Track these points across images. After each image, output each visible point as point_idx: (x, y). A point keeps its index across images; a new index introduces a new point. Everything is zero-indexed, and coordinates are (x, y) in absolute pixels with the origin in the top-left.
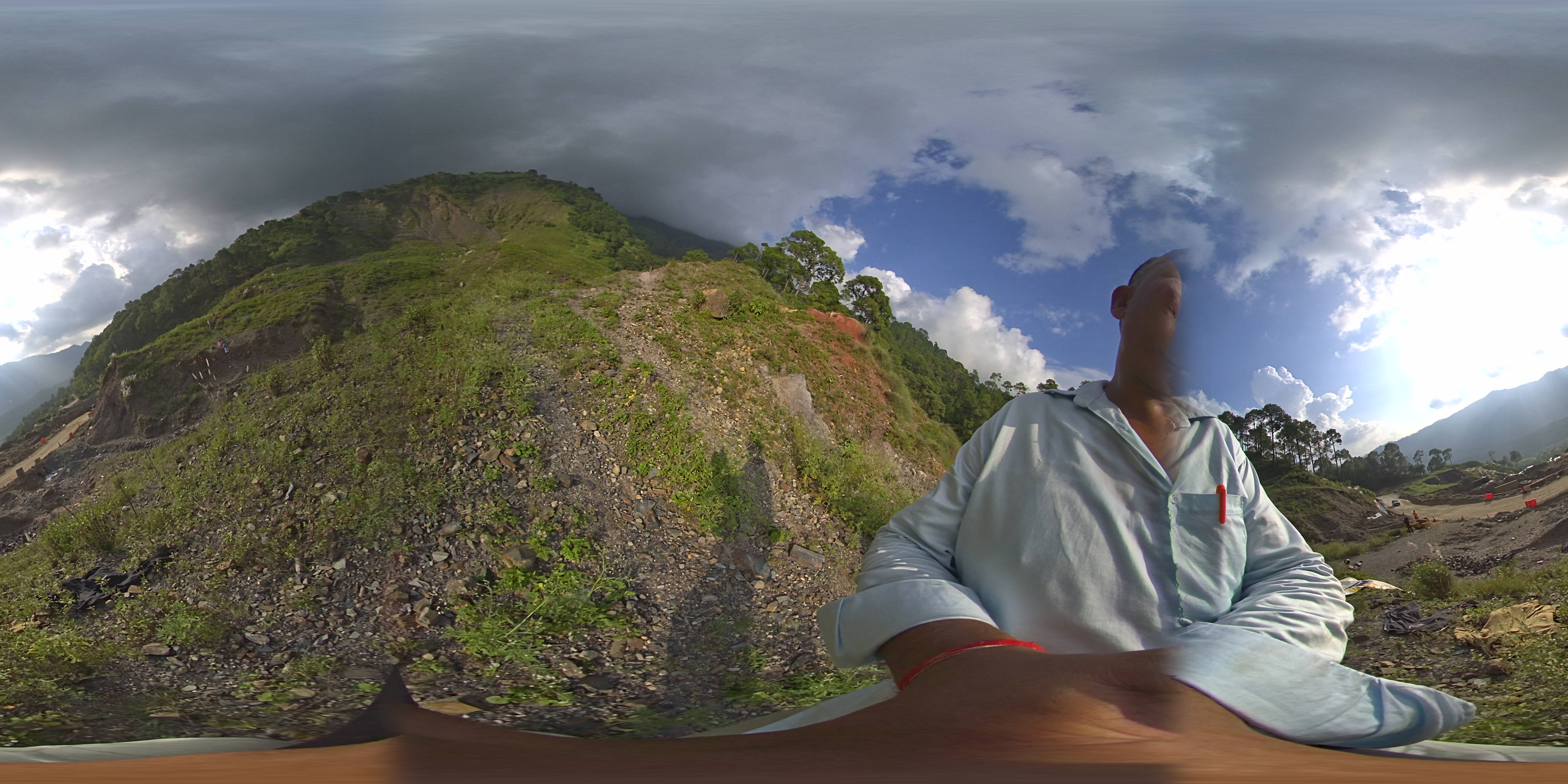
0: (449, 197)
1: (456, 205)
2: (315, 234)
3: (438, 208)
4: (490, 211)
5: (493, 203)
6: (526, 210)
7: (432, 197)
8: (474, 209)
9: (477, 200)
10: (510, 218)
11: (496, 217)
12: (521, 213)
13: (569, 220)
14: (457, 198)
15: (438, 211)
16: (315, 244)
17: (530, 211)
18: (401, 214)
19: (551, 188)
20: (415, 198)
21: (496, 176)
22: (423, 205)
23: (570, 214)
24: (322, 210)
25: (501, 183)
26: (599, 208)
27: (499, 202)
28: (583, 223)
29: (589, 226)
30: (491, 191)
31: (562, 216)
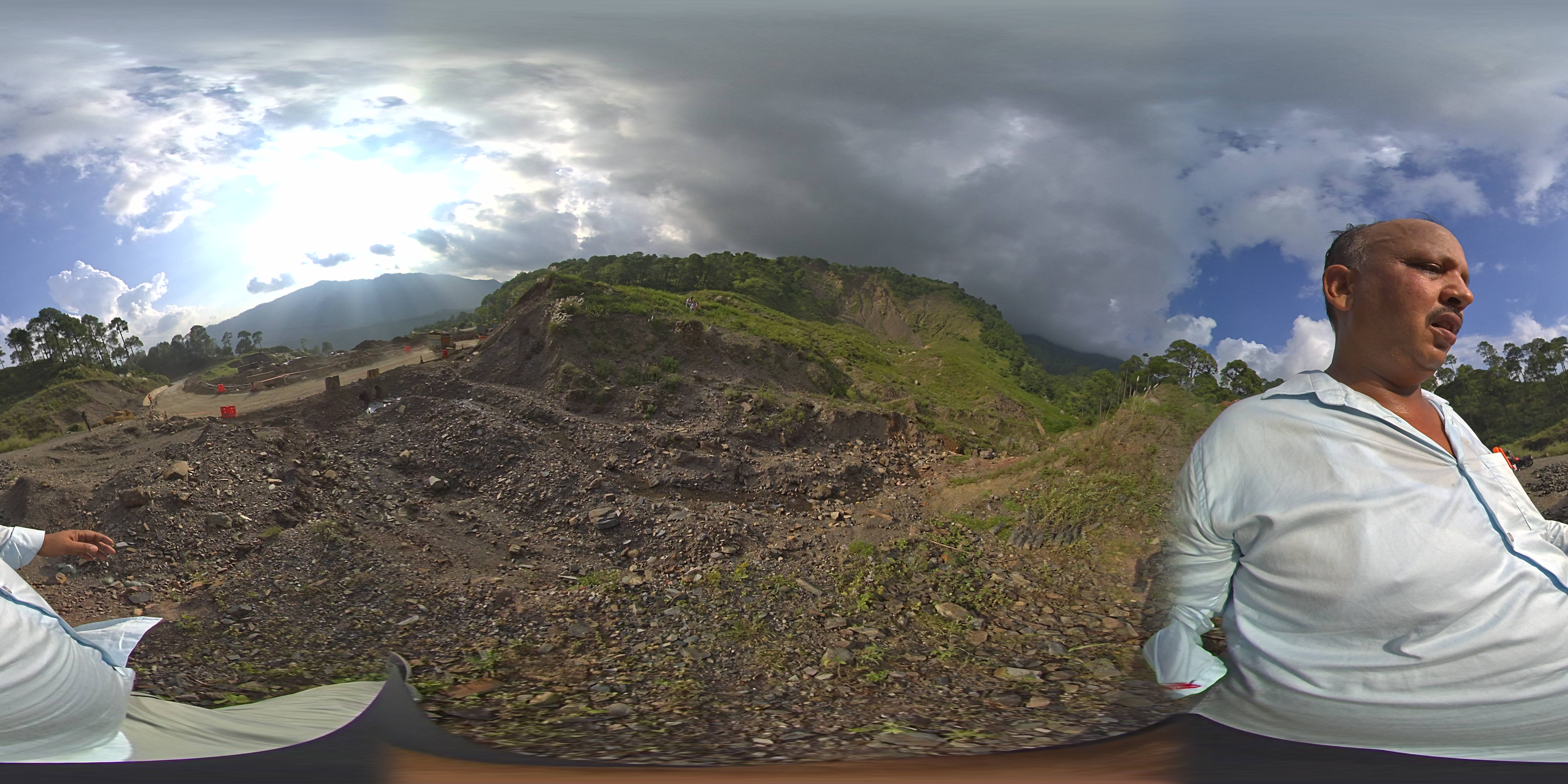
0: (891, 293)
1: (894, 303)
2: (781, 284)
3: (880, 301)
4: (919, 316)
5: (922, 309)
6: (946, 322)
7: (879, 289)
8: (906, 310)
9: (910, 303)
10: (933, 326)
11: (922, 322)
12: (941, 323)
13: (980, 336)
14: (897, 296)
15: (879, 304)
16: (778, 292)
17: (949, 322)
18: (850, 296)
19: (967, 303)
20: (866, 285)
21: (930, 283)
22: (870, 294)
23: (981, 331)
24: (794, 266)
25: (932, 290)
26: (1001, 326)
27: (927, 308)
28: (991, 341)
29: (996, 344)
30: (923, 296)
31: (974, 331)
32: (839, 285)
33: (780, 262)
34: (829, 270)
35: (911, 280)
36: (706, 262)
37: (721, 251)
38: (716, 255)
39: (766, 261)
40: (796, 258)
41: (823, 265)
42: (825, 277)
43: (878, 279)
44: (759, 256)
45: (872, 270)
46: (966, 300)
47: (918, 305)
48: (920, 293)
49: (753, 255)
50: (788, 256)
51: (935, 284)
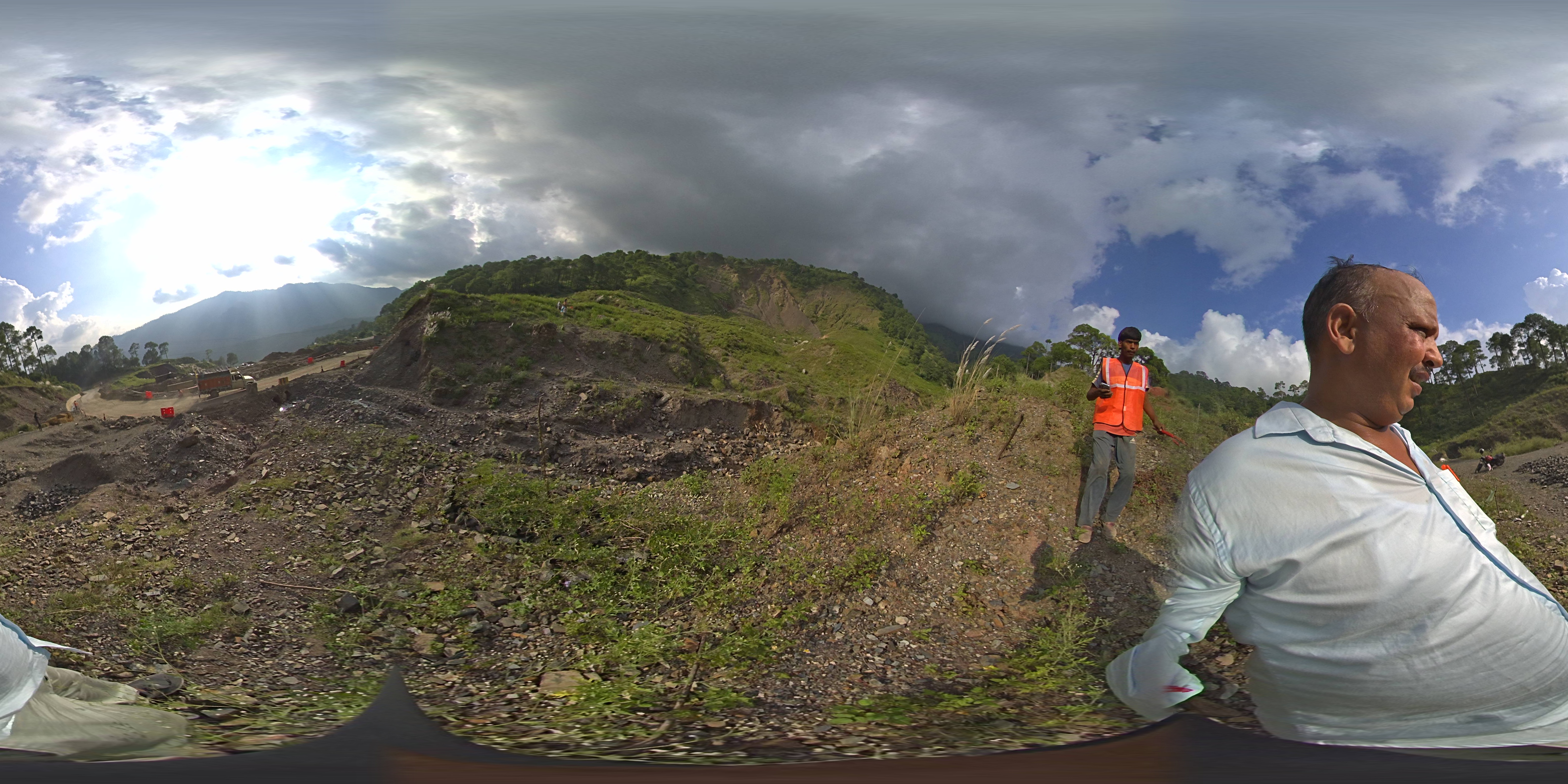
0: (789, 285)
1: (792, 294)
2: (674, 279)
3: (777, 293)
4: (817, 306)
5: (821, 299)
6: (845, 311)
7: (776, 281)
8: (804, 301)
9: (808, 293)
10: (831, 316)
11: (820, 313)
12: (840, 313)
13: (880, 325)
14: (794, 287)
15: (776, 296)
16: (671, 288)
17: (848, 312)
18: (747, 289)
19: (866, 292)
20: (763, 278)
21: (828, 273)
22: (767, 287)
23: (880, 319)
24: (688, 261)
25: (831, 280)
26: (901, 315)
27: (826, 299)
28: (891, 329)
29: (896, 331)
30: (821, 287)
31: (873, 320)
32: (734, 278)
33: (673, 258)
34: (724, 264)
35: (809, 271)
36: (596, 262)
37: (614, 251)
38: (608, 254)
39: (659, 257)
40: (690, 253)
41: (717, 259)
42: (720, 271)
43: (775, 271)
44: (651, 253)
45: (768, 263)
46: (866, 289)
47: (817, 295)
48: (818, 283)
49: (645, 253)
50: (681, 252)
51: (834, 274)
